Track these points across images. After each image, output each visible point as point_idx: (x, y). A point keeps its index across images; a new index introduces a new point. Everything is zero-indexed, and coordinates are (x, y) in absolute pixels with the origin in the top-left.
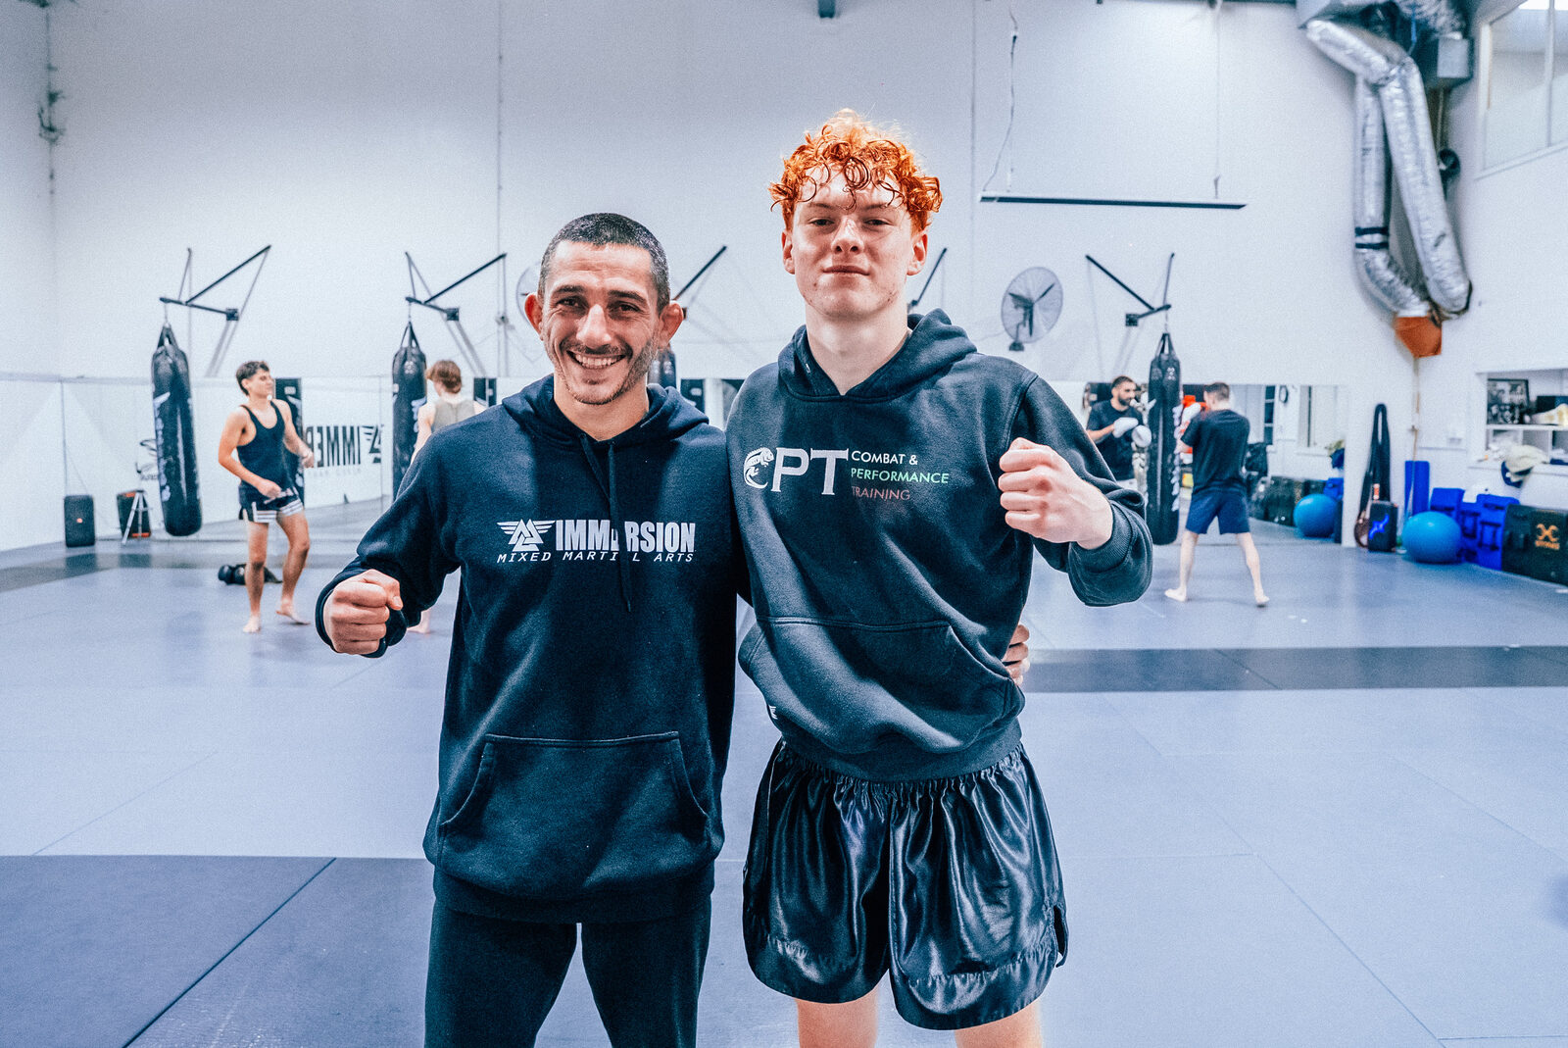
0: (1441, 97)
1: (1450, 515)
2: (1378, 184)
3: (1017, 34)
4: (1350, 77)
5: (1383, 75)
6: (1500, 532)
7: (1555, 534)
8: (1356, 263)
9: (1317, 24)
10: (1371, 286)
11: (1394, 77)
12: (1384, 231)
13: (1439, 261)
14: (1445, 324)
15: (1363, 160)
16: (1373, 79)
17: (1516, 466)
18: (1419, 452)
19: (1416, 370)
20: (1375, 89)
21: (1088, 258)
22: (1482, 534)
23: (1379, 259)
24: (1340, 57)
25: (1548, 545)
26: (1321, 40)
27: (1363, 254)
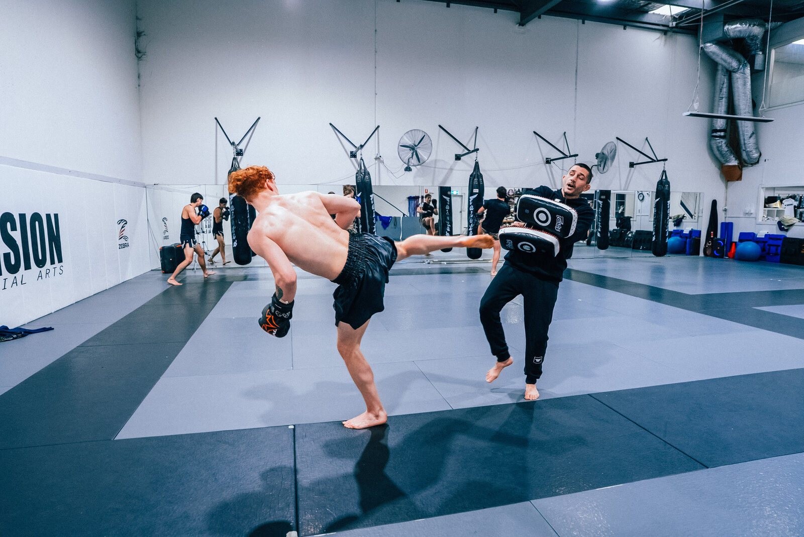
5: (736, 68)
6: (780, 248)
8: (710, 144)
9: (709, 45)
11: (741, 68)
12: (725, 130)
13: (748, 143)
14: (743, 168)
15: (719, 102)
16: (729, 69)
17: (788, 223)
18: (727, 218)
19: (727, 187)
20: (729, 74)
22: (769, 249)
23: (723, 142)
24: (716, 59)
26: (709, 52)
27: (715, 140)
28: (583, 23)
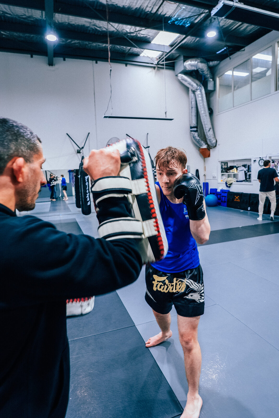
0: (209, 94)
1: (214, 195)
2: (195, 116)
3: (111, 69)
4: (187, 89)
5: (196, 89)
6: (226, 198)
7: (238, 198)
8: (191, 136)
9: (180, 75)
10: (194, 141)
11: (198, 89)
12: (197, 127)
13: (209, 134)
14: (211, 150)
15: (192, 110)
16: (194, 89)
17: (229, 183)
18: (206, 180)
19: (204, 161)
20: (194, 92)
21: (127, 135)
22: (222, 199)
23: (196, 134)
24: (186, 84)
25: (237, 200)
26: (181, 79)
27: (192, 133)
28: (96, 63)
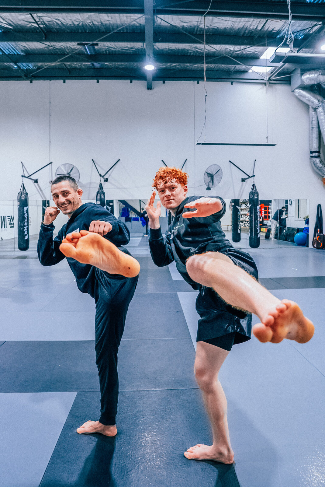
2: (317, 138)
3: (207, 94)
4: (307, 106)
5: (317, 105)
8: (311, 162)
9: (297, 90)
10: (315, 169)
11: (320, 106)
12: (319, 152)
15: (312, 131)
16: (314, 107)
20: (315, 109)
23: (318, 160)
24: (304, 100)
26: (298, 95)
27: (313, 159)
28: (198, 83)
